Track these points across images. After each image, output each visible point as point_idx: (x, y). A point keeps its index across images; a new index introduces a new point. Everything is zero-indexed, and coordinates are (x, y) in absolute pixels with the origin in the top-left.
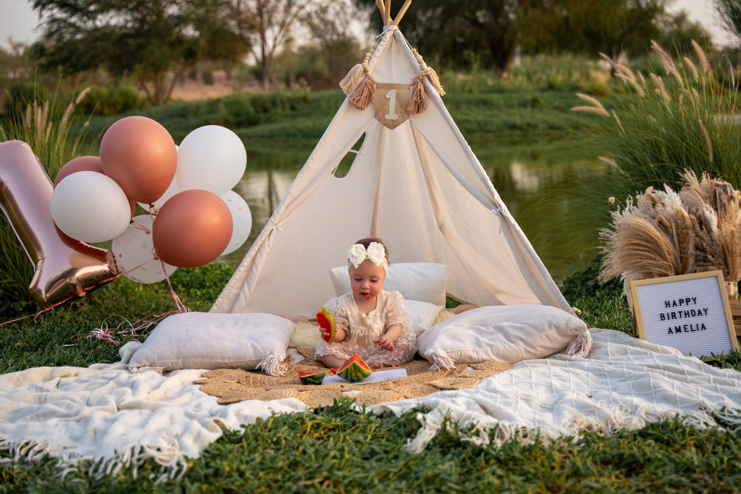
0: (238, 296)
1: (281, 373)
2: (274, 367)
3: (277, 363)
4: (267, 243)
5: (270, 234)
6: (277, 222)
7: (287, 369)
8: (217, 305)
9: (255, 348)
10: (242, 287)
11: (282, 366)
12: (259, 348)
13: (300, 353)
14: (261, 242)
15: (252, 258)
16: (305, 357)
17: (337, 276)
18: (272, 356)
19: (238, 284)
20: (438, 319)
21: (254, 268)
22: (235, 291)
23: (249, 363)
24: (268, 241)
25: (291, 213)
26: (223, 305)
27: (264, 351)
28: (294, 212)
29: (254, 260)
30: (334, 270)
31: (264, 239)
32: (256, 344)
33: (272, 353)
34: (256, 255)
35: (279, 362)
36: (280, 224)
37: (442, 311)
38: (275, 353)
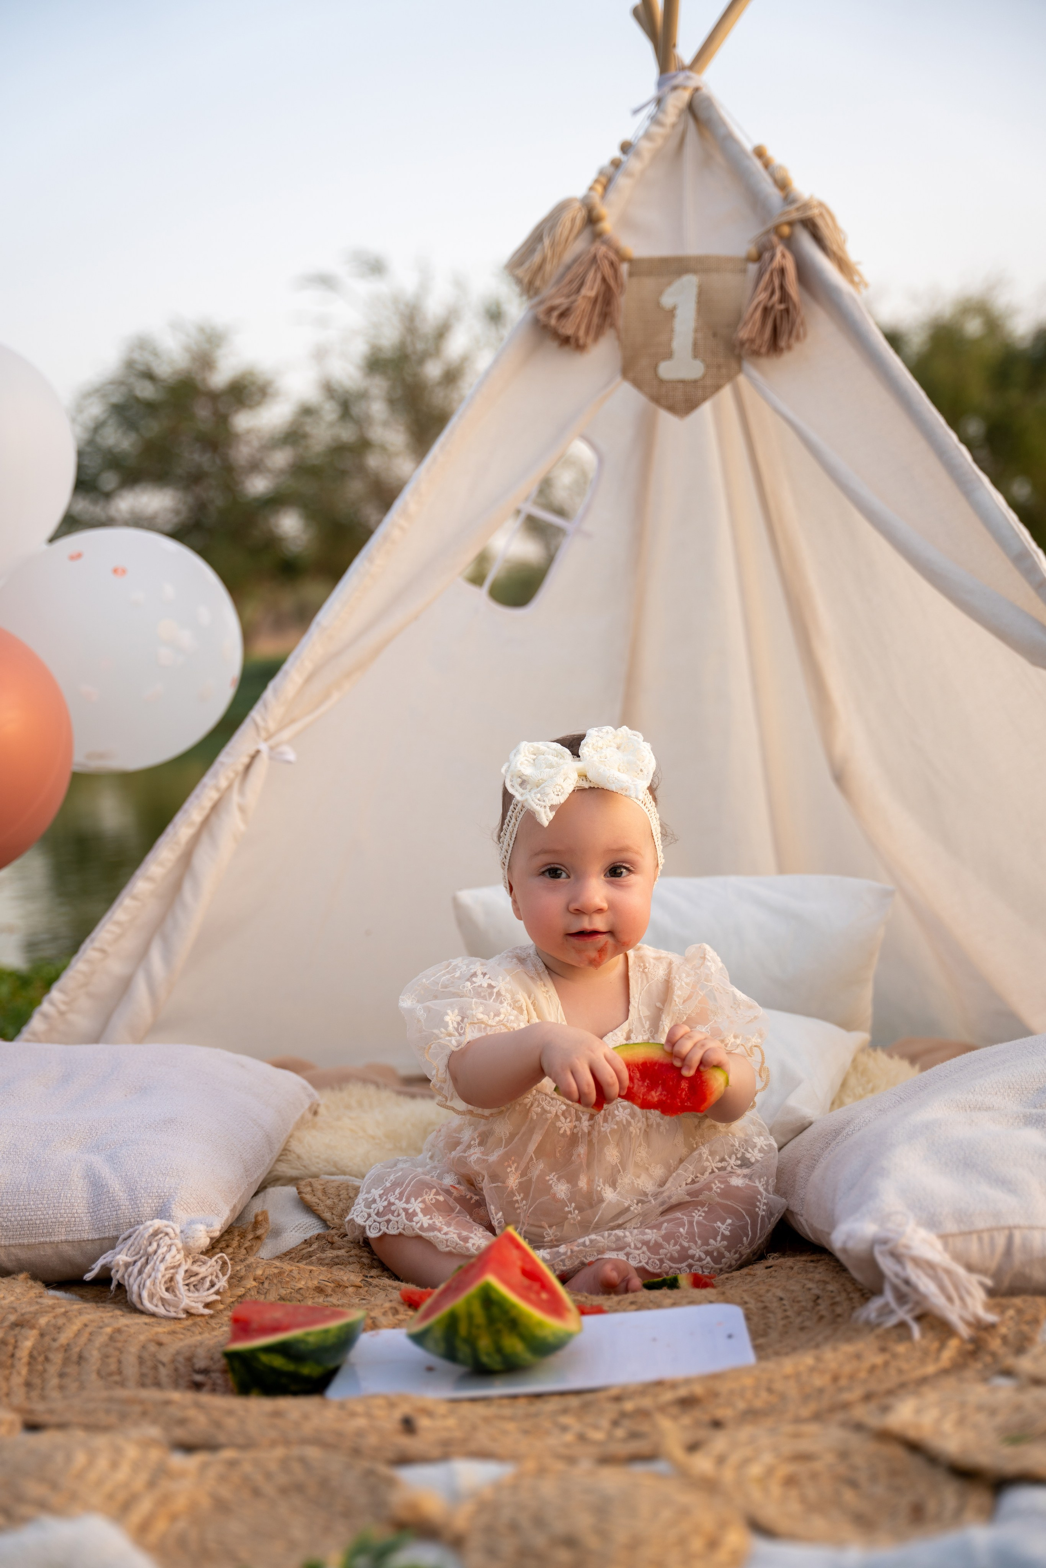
0: (125, 985)
1: (190, 1300)
2: (161, 1272)
3: (175, 1256)
4: (235, 797)
5: (248, 767)
6: (272, 725)
7: (222, 1283)
8: (46, 1016)
9: (97, 1186)
10: (143, 954)
11: (203, 1270)
12: (116, 1186)
13: (308, 1208)
14: (214, 795)
15: (179, 850)
16: (324, 1221)
17: (479, 915)
18: (157, 1223)
19: (130, 943)
20: (852, 1081)
21: (187, 886)
22: (116, 967)
23: (68, 1250)
24: (242, 792)
25: (327, 695)
26: (71, 1017)
27: (133, 1199)
28: (336, 696)
29: (186, 859)
30: (467, 896)
31: (223, 783)
32: (106, 1172)
33: (162, 1212)
34: (195, 839)
35: (188, 1252)
36: (286, 734)
37: (862, 1050)
38: (177, 1211)
